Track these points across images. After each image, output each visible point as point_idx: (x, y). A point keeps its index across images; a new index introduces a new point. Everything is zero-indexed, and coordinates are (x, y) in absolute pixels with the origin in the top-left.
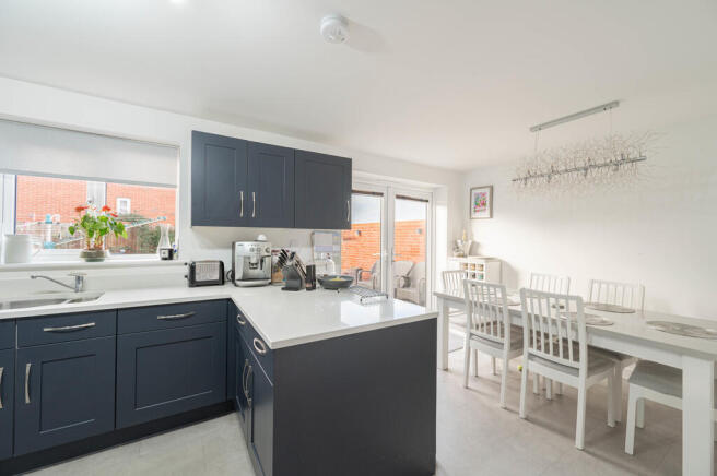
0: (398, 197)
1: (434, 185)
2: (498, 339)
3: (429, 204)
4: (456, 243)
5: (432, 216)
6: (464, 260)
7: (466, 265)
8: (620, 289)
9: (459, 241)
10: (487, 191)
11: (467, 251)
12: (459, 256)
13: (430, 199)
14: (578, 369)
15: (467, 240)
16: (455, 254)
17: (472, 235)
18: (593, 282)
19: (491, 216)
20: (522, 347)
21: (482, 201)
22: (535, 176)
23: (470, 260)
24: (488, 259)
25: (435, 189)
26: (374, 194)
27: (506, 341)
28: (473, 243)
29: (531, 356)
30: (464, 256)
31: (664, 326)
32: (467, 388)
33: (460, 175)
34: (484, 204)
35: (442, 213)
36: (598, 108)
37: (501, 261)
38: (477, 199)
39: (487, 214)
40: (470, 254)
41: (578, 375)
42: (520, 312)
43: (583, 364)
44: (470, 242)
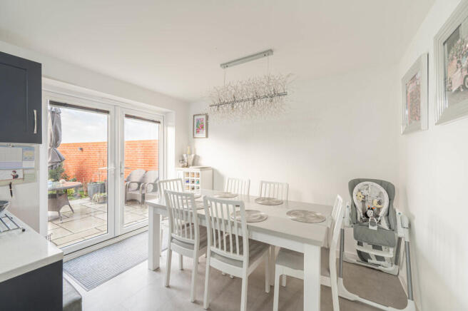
0: (127, 116)
1: (164, 110)
2: (190, 240)
3: (161, 125)
4: (182, 157)
5: (164, 135)
6: (186, 170)
7: (188, 173)
8: (276, 186)
9: (185, 155)
10: (204, 117)
11: (190, 163)
12: (183, 167)
13: (161, 121)
14: (242, 261)
15: (191, 154)
16: (181, 165)
17: (195, 149)
18: (262, 182)
19: (207, 136)
20: (206, 245)
21: (201, 125)
22: (224, 103)
23: (192, 169)
24: (203, 169)
25: (166, 113)
26: (97, 110)
27: (196, 242)
28: (195, 156)
29: (213, 254)
30: (187, 166)
31: (295, 214)
32: (168, 287)
33: (185, 104)
34: (202, 127)
35: (171, 132)
36: (261, 53)
37: (213, 170)
38: (198, 123)
39: (204, 135)
40: (193, 165)
41: (242, 267)
42: (204, 216)
43: (245, 258)
44: (193, 155)
